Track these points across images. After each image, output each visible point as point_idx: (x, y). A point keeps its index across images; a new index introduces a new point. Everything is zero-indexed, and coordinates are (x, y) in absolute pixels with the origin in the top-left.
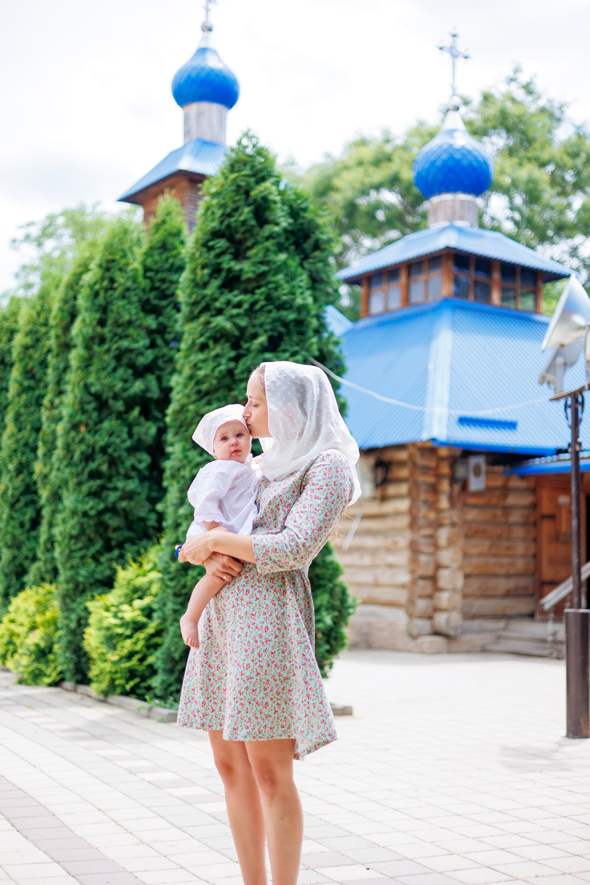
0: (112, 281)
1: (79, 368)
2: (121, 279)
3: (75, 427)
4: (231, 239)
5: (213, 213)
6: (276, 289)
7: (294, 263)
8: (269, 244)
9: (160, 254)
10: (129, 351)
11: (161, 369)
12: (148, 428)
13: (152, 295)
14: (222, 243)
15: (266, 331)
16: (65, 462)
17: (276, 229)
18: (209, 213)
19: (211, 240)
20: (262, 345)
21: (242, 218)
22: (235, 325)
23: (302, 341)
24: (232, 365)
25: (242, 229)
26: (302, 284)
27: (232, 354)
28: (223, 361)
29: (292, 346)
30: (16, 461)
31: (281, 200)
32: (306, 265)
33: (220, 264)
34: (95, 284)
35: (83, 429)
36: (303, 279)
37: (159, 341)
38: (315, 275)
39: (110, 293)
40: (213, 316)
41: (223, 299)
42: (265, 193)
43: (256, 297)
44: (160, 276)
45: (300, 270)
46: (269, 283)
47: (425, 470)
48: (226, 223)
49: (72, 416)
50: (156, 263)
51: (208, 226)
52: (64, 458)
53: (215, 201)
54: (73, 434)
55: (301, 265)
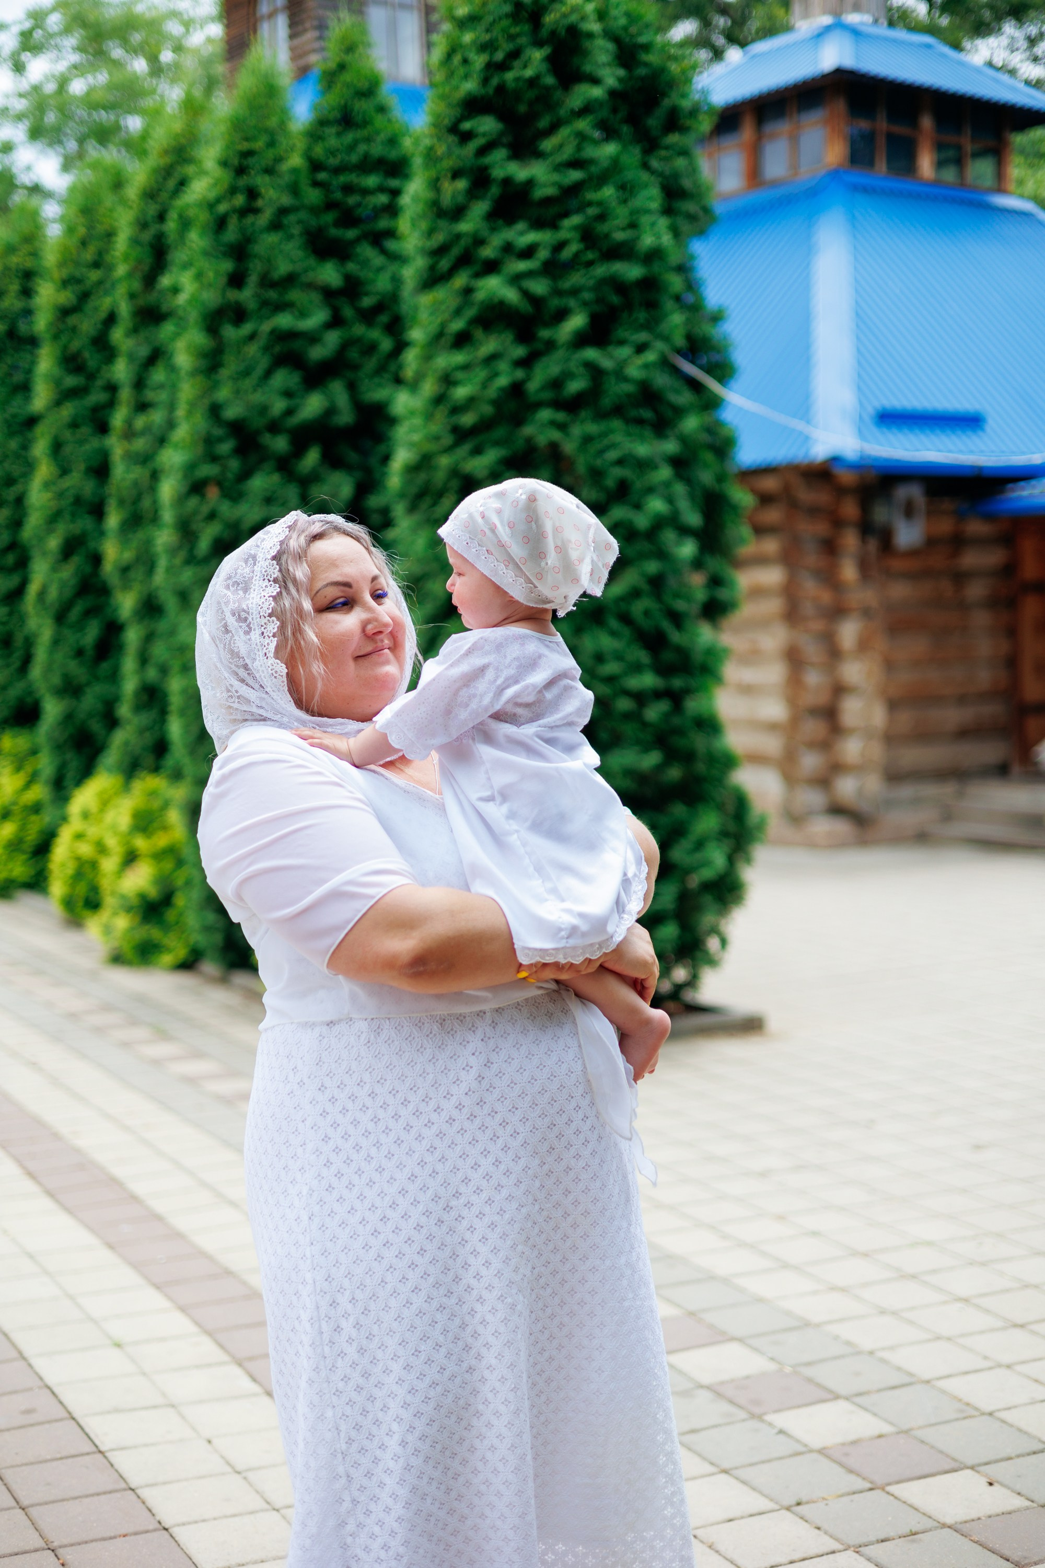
0: (252, 194)
1: (194, 373)
2: (269, 191)
3: (197, 488)
4: (505, 115)
5: (465, 61)
6: (602, 217)
7: (631, 161)
8: (583, 125)
9: (339, 134)
10: (293, 334)
11: (354, 367)
12: (338, 487)
14: (487, 125)
15: (584, 304)
16: (182, 555)
17: (597, 92)
18: (457, 59)
19: (465, 118)
20: (577, 331)
21: (529, 73)
22: (526, 294)
23: (653, 320)
24: (520, 374)
25: (531, 94)
26: (651, 205)
27: (520, 351)
28: (503, 366)
29: (636, 332)
31: (604, 30)
32: (655, 163)
33: (486, 168)
34: (218, 200)
35: (213, 493)
36: (652, 194)
37: (348, 312)
38: (671, 182)
39: (250, 219)
40: (478, 275)
41: (496, 241)
42: (574, 18)
43: (563, 234)
44: (343, 179)
45: (645, 176)
46: (587, 204)
47: (813, 511)
48: (495, 81)
49: (190, 467)
50: (332, 153)
51: (457, 88)
52: (180, 547)
53: (468, 37)
54: (193, 502)
55: (645, 164)
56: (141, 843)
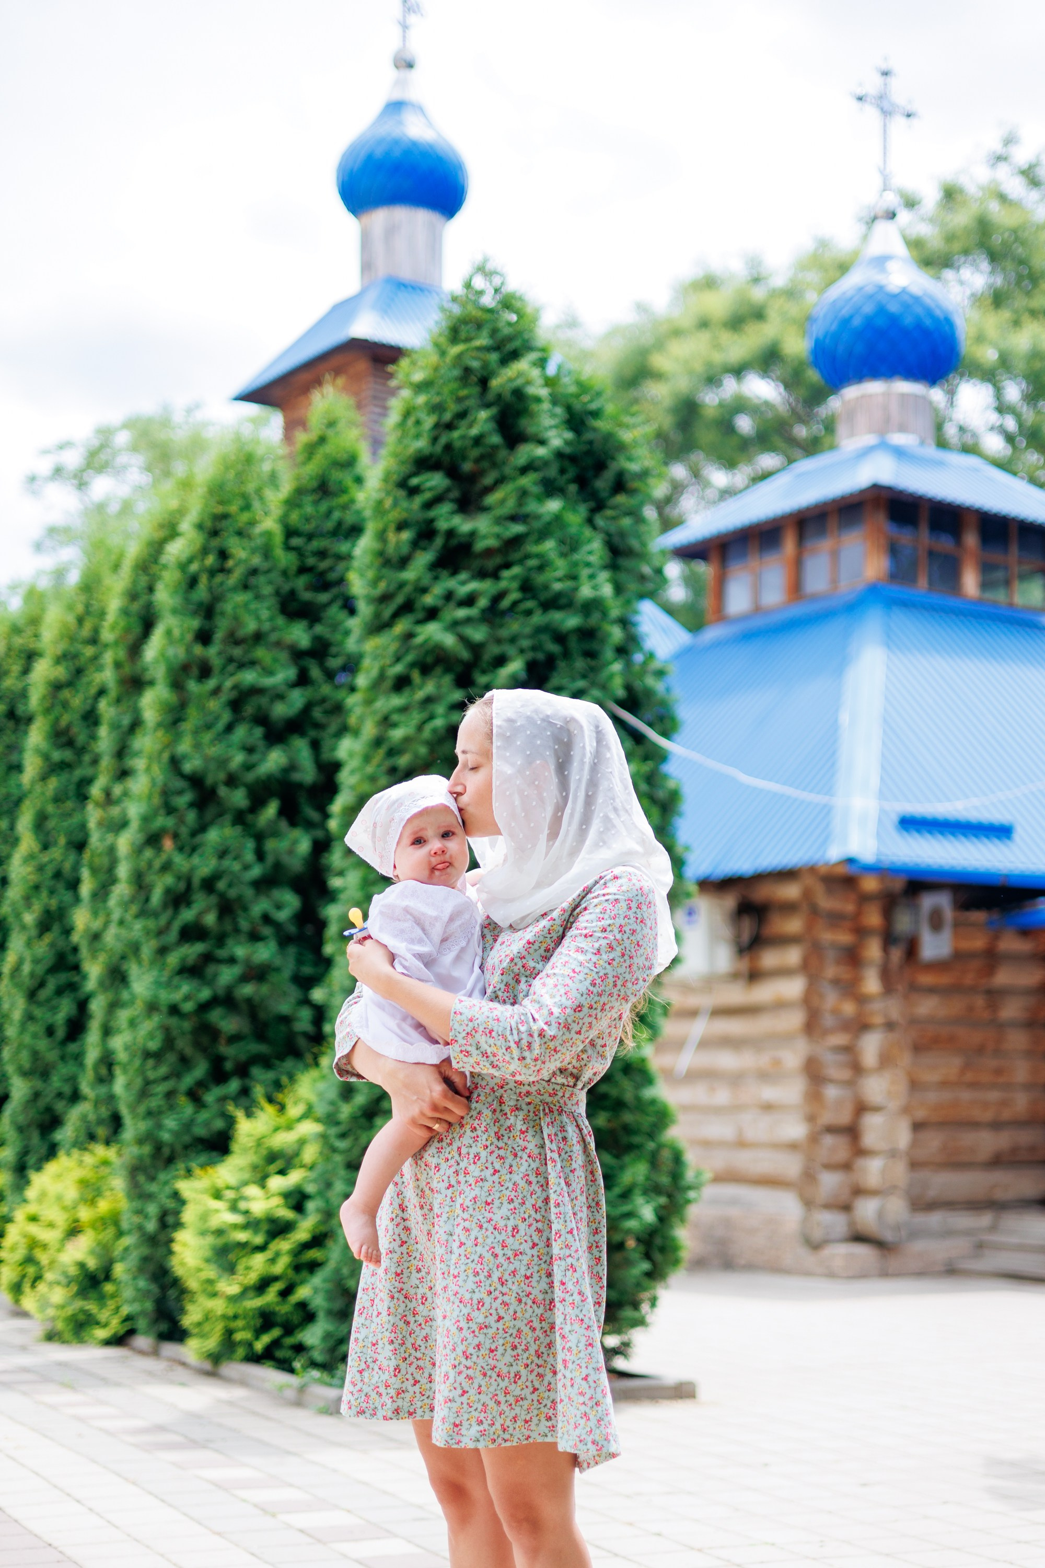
0: (223, 555)
1: (159, 725)
2: (240, 552)
3: (153, 840)
4: (453, 472)
6: (541, 568)
7: (575, 519)
8: (527, 481)
9: (316, 503)
10: (255, 691)
11: (319, 726)
12: (295, 842)
13: (301, 582)
14: (435, 481)
15: (522, 651)
16: (134, 909)
17: (541, 452)
18: (411, 421)
19: (415, 474)
20: (514, 677)
21: (474, 431)
22: (463, 639)
23: (592, 669)
25: (475, 453)
26: (593, 559)
27: (454, 694)
28: (439, 709)
29: (573, 679)
30: (37, 907)
31: (551, 394)
32: (600, 521)
33: (432, 521)
34: (190, 560)
35: (168, 844)
36: (594, 549)
37: (315, 672)
38: (616, 540)
39: (219, 578)
40: (420, 622)
41: (438, 590)
42: (519, 382)
43: (503, 584)
44: (316, 544)
45: (587, 532)
46: (528, 556)
47: (835, 919)
48: (443, 440)
49: (146, 819)
50: (308, 520)
51: (406, 447)
52: (132, 900)
53: (421, 399)
54: (148, 853)
55: (590, 521)
56: (85, 1214)
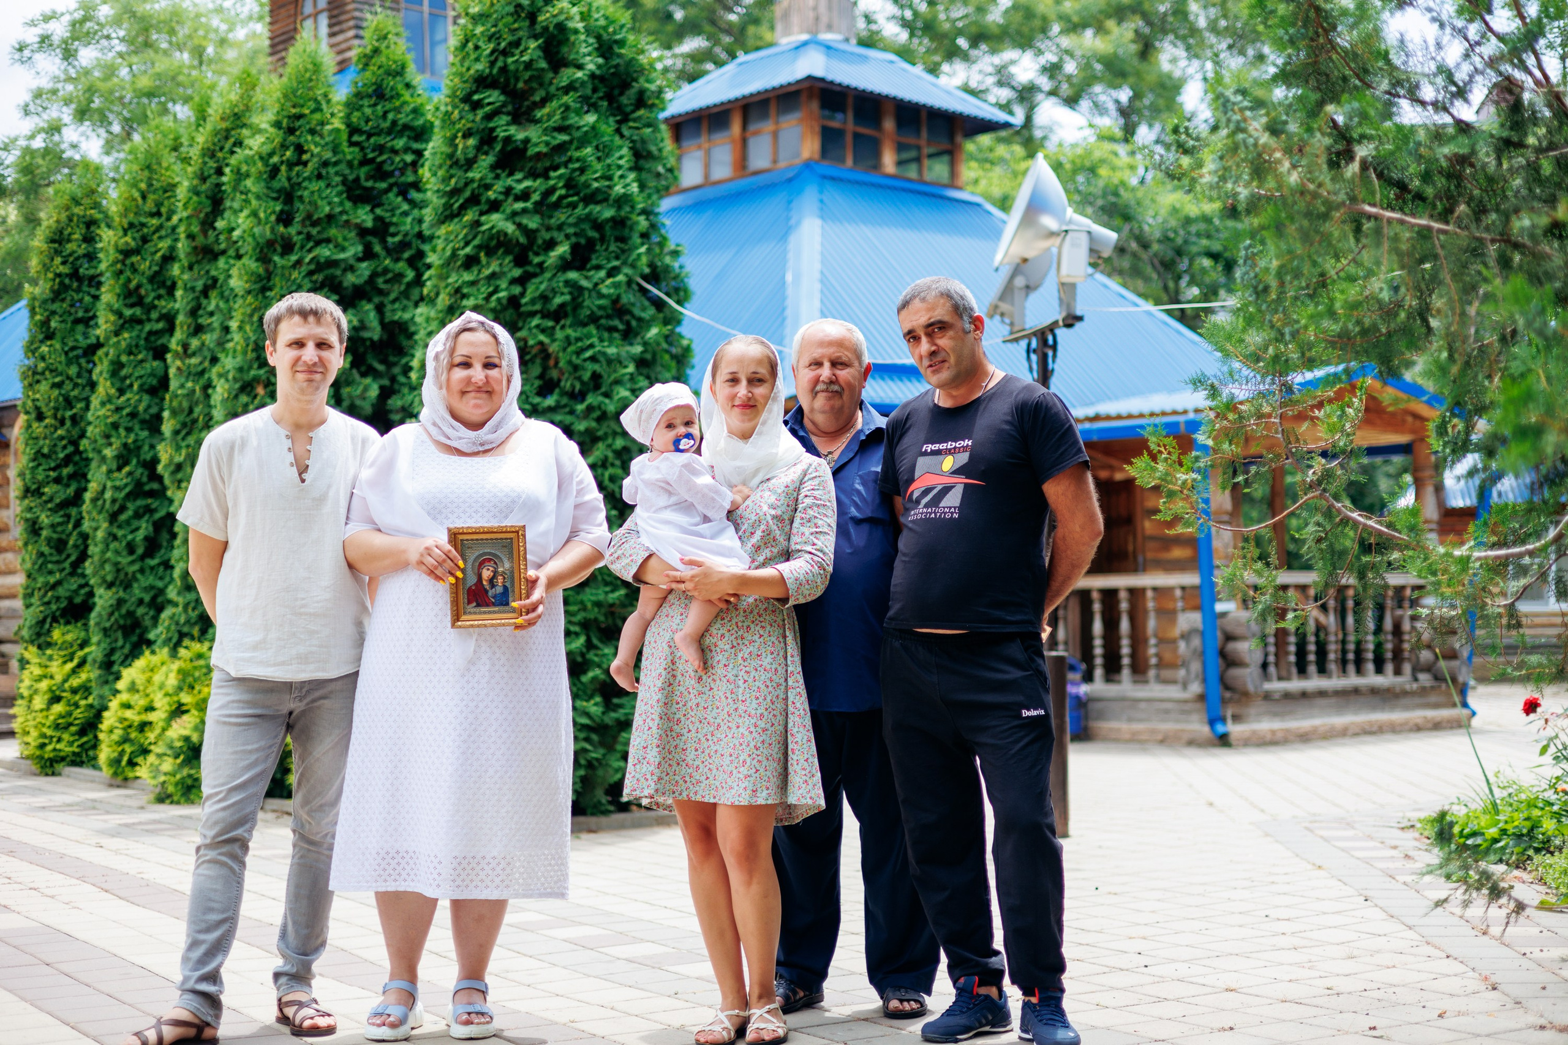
0: (300, 149)
1: (247, 295)
2: (315, 149)
3: (246, 387)
4: (508, 90)
5: (476, 48)
6: (582, 170)
7: (607, 128)
8: (568, 99)
9: (373, 106)
10: (332, 263)
11: (381, 292)
12: (366, 389)
13: (363, 172)
14: (494, 97)
15: (567, 237)
17: (579, 75)
18: (470, 46)
19: (475, 92)
20: (562, 258)
21: (525, 58)
22: (520, 227)
23: (623, 251)
24: (517, 290)
25: (527, 75)
26: (621, 162)
27: (517, 272)
28: (503, 284)
29: (609, 260)
30: (117, 443)
31: (586, 28)
32: (626, 131)
33: (493, 130)
34: (271, 155)
35: (260, 390)
36: (623, 155)
37: (378, 249)
38: (638, 145)
39: (296, 169)
40: (482, 214)
41: (499, 186)
42: (561, 18)
43: (551, 183)
44: (375, 141)
45: (617, 140)
46: (570, 160)
48: (499, 64)
49: (239, 371)
50: (367, 120)
51: (469, 68)
53: (479, 30)
54: (243, 398)
55: (618, 131)
56: (186, 698)
